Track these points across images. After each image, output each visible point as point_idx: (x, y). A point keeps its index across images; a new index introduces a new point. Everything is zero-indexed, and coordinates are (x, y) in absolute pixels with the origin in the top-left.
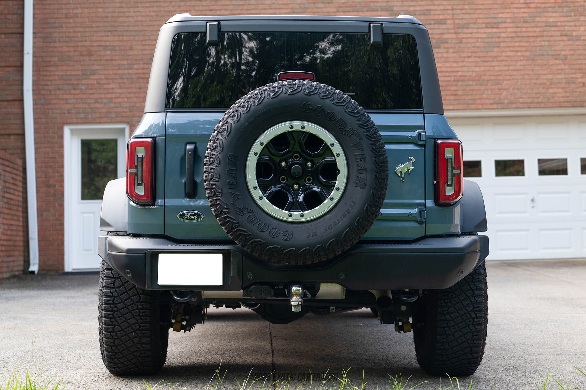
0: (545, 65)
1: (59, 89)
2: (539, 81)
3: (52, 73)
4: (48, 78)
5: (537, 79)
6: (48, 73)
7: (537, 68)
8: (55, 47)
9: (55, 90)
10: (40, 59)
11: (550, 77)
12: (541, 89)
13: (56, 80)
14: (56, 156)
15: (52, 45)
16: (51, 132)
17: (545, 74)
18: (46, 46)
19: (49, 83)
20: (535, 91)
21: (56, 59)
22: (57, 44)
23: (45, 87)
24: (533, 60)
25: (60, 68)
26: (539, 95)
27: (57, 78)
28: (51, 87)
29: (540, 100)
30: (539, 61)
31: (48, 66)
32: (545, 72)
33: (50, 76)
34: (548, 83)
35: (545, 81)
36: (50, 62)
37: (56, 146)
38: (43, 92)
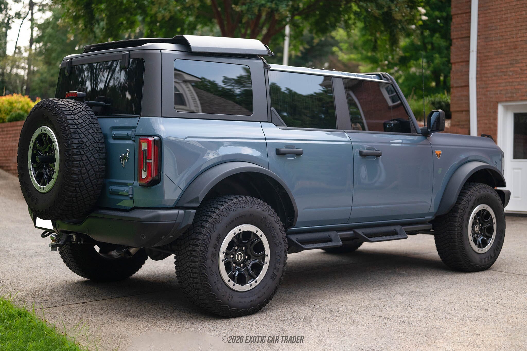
1: (495, 76)
3: (490, 65)
4: (487, 68)
6: (488, 65)
8: (492, 45)
9: (492, 77)
10: (482, 55)
13: (492, 69)
14: (492, 126)
15: (490, 43)
16: (488, 108)
18: (486, 45)
19: (488, 72)
21: (492, 54)
22: (494, 42)
23: (485, 75)
25: (495, 60)
27: (493, 67)
28: (489, 75)
31: (487, 59)
33: (489, 66)
36: (489, 56)
37: (492, 118)
38: (484, 79)
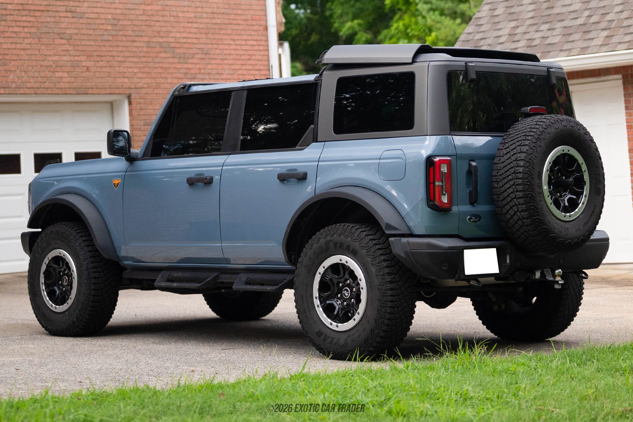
0: (51, 44)
2: (45, 63)
5: (43, 60)
7: (43, 47)
11: (56, 58)
12: (47, 72)
17: (51, 56)
20: (42, 74)
24: (39, 38)
26: (45, 80)
29: (47, 85)
30: (45, 39)
32: (51, 53)
34: (54, 66)
35: (51, 63)
